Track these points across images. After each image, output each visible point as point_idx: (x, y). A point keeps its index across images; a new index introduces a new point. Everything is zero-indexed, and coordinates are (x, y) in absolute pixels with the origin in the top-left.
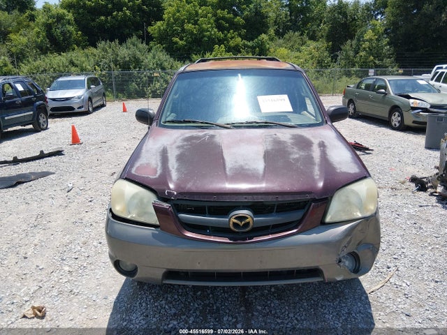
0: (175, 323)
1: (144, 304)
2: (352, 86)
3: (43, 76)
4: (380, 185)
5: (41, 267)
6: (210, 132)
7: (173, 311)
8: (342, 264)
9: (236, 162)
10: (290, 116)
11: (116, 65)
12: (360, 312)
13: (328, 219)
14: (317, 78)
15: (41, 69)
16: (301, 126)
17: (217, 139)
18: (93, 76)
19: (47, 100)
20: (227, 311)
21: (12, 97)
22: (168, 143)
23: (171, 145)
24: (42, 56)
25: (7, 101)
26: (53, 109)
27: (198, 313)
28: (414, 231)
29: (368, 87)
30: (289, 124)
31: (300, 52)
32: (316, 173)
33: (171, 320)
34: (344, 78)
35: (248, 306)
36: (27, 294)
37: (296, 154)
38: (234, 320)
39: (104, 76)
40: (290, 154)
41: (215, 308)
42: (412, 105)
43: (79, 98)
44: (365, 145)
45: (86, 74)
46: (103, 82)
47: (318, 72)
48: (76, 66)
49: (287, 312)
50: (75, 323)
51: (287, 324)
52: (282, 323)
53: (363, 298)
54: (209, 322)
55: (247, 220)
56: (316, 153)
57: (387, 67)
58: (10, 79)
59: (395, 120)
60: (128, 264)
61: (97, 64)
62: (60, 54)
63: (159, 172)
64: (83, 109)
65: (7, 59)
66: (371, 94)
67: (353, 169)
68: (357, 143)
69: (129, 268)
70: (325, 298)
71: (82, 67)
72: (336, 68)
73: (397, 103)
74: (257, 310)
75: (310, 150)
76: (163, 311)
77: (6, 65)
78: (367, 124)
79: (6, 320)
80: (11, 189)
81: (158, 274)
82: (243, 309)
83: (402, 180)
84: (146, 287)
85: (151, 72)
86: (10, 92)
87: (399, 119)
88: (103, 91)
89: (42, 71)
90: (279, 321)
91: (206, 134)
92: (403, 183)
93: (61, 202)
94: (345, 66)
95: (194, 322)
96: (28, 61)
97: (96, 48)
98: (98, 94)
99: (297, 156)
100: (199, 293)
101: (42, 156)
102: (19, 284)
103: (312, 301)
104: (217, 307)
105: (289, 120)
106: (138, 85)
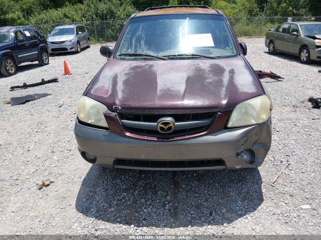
0: (125, 194)
1: (105, 182)
2: (272, 30)
3: (45, 26)
4: (285, 104)
5: (38, 157)
6: (151, 63)
7: (125, 187)
8: (239, 157)
9: (165, 85)
10: (212, 50)
11: (97, 17)
12: (256, 192)
13: (230, 125)
14: (248, 24)
15: (44, 21)
16: (219, 57)
17: (155, 68)
18: (80, 25)
19: (48, 43)
20: (161, 188)
21: (22, 41)
22: (119, 71)
23: (121, 72)
24: (45, 11)
25: (19, 44)
26: (53, 50)
27: (141, 189)
28: (305, 137)
29: (284, 30)
30: (211, 56)
31: (236, 4)
32: (222, 93)
33: (123, 192)
34: (269, 25)
35: (176, 185)
36: (28, 174)
37: (211, 79)
38: (165, 194)
39: (88, 25)
40: (206, 79)
41: (153, 185)
42: (317, 44)
43: (71, 41)
44: (278, 74)
45: (75, 24)
46: (87, 29)
47: (249, 19)
48: (69, 18)
49: (203, 190)
50: (59, 193)
51: (202, 197)
52: (199, 197)
53: (259, 182)
54: (148, 195)
55: (170, 125)
56: (226, 78)
57: (303, 15)
58: (21, 28)
59: (304, 56)
60: (91, 155)
61: (83, 16)
62: (57, 10)
63: (110, 93)
64: (73, 50)
65: (20, 13)
66: (287, 35)
67: (252, 89)
68: (272, 73)
69: (92, 158)
70: (232, 181)
71: (73, 18)
72: (263, 17)
73: (306, 43)
74: (182, 188)
75: (222, 76)
76: (117, 187)
77: (19, 18)
78: (282, 60)
79: (14, 190)
80: (21, 105)
81: (110, 161)
82: (172, 186)
83: (302, 100)
84: (107, 171)
85: (123, 21)
86: (21, 37)
87: (307, 55)
88: (88, 36)
89: (45, 22)
90: (197, 195)
91: (147, 65)
92: (303, 102)
93: (55, 114)
94: (270, 14)
95: (138, 194)
96: (34, 15)
97: (83, 4)
98: (84, 38)
99: (211, 80)
100: (143, 176)
101: (43, 82)
102: (23, 168)
103: (222, 183)
104: (155, 185)
105: (211, 53)
106: (113, 31)
